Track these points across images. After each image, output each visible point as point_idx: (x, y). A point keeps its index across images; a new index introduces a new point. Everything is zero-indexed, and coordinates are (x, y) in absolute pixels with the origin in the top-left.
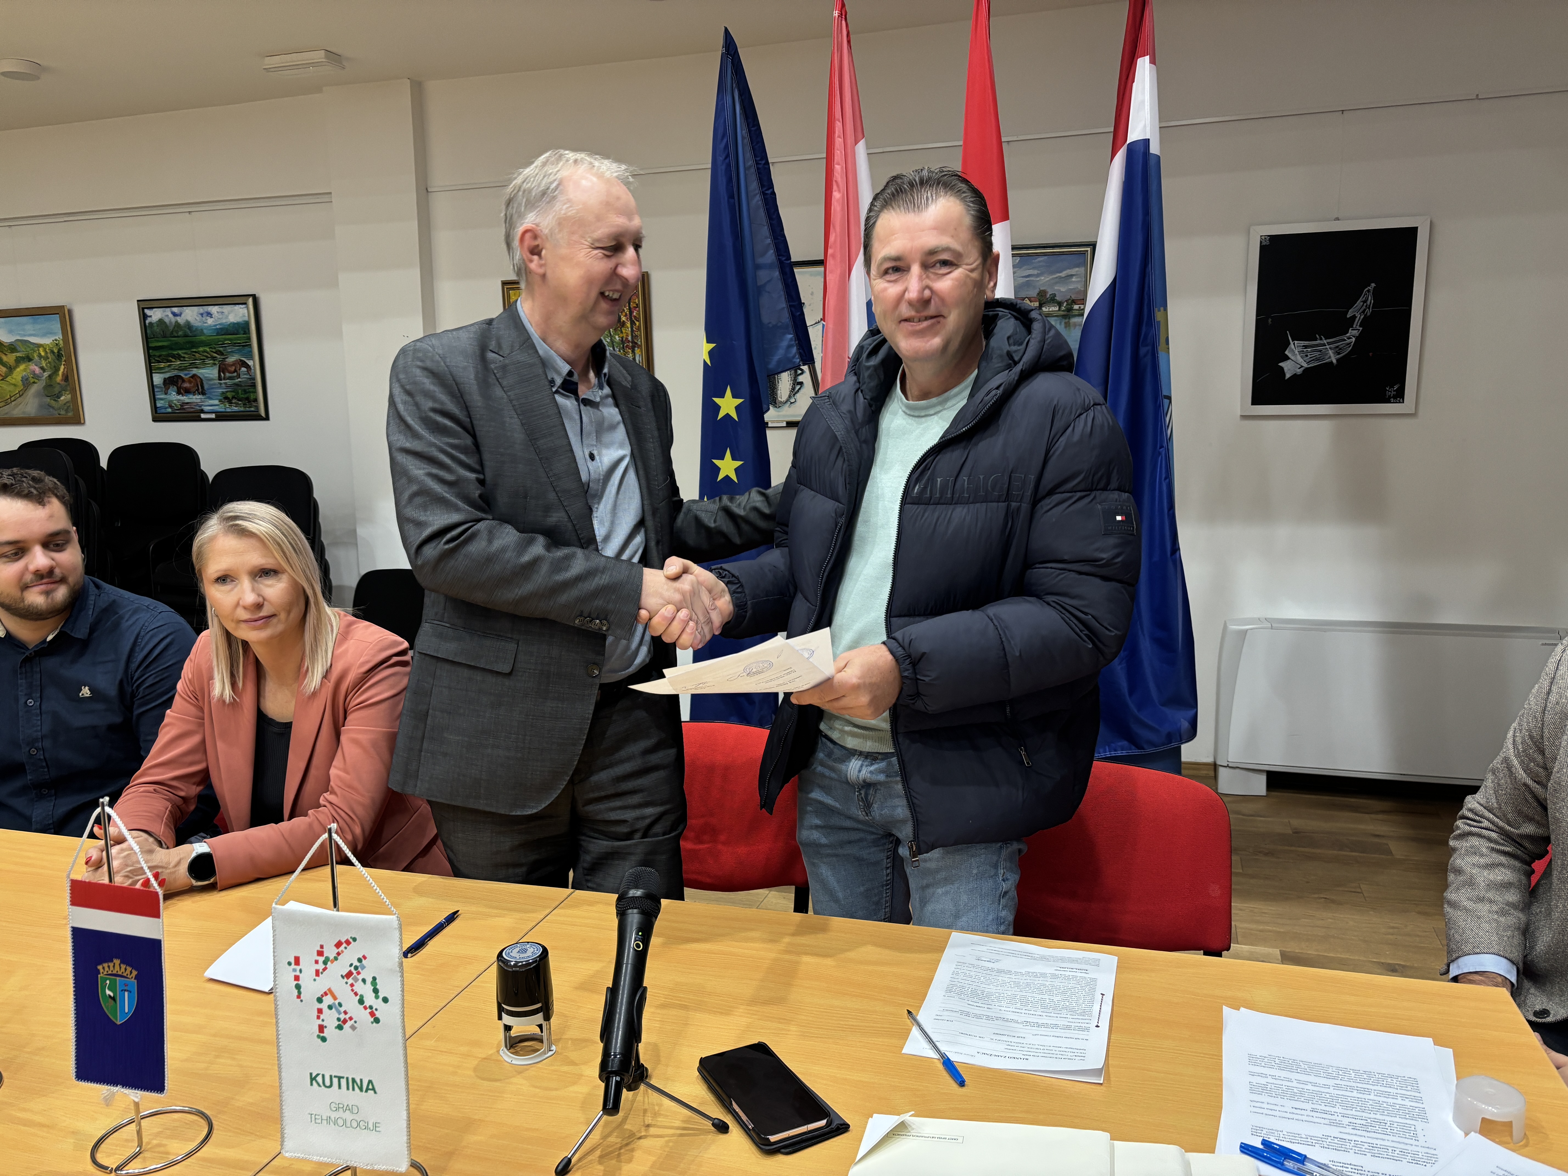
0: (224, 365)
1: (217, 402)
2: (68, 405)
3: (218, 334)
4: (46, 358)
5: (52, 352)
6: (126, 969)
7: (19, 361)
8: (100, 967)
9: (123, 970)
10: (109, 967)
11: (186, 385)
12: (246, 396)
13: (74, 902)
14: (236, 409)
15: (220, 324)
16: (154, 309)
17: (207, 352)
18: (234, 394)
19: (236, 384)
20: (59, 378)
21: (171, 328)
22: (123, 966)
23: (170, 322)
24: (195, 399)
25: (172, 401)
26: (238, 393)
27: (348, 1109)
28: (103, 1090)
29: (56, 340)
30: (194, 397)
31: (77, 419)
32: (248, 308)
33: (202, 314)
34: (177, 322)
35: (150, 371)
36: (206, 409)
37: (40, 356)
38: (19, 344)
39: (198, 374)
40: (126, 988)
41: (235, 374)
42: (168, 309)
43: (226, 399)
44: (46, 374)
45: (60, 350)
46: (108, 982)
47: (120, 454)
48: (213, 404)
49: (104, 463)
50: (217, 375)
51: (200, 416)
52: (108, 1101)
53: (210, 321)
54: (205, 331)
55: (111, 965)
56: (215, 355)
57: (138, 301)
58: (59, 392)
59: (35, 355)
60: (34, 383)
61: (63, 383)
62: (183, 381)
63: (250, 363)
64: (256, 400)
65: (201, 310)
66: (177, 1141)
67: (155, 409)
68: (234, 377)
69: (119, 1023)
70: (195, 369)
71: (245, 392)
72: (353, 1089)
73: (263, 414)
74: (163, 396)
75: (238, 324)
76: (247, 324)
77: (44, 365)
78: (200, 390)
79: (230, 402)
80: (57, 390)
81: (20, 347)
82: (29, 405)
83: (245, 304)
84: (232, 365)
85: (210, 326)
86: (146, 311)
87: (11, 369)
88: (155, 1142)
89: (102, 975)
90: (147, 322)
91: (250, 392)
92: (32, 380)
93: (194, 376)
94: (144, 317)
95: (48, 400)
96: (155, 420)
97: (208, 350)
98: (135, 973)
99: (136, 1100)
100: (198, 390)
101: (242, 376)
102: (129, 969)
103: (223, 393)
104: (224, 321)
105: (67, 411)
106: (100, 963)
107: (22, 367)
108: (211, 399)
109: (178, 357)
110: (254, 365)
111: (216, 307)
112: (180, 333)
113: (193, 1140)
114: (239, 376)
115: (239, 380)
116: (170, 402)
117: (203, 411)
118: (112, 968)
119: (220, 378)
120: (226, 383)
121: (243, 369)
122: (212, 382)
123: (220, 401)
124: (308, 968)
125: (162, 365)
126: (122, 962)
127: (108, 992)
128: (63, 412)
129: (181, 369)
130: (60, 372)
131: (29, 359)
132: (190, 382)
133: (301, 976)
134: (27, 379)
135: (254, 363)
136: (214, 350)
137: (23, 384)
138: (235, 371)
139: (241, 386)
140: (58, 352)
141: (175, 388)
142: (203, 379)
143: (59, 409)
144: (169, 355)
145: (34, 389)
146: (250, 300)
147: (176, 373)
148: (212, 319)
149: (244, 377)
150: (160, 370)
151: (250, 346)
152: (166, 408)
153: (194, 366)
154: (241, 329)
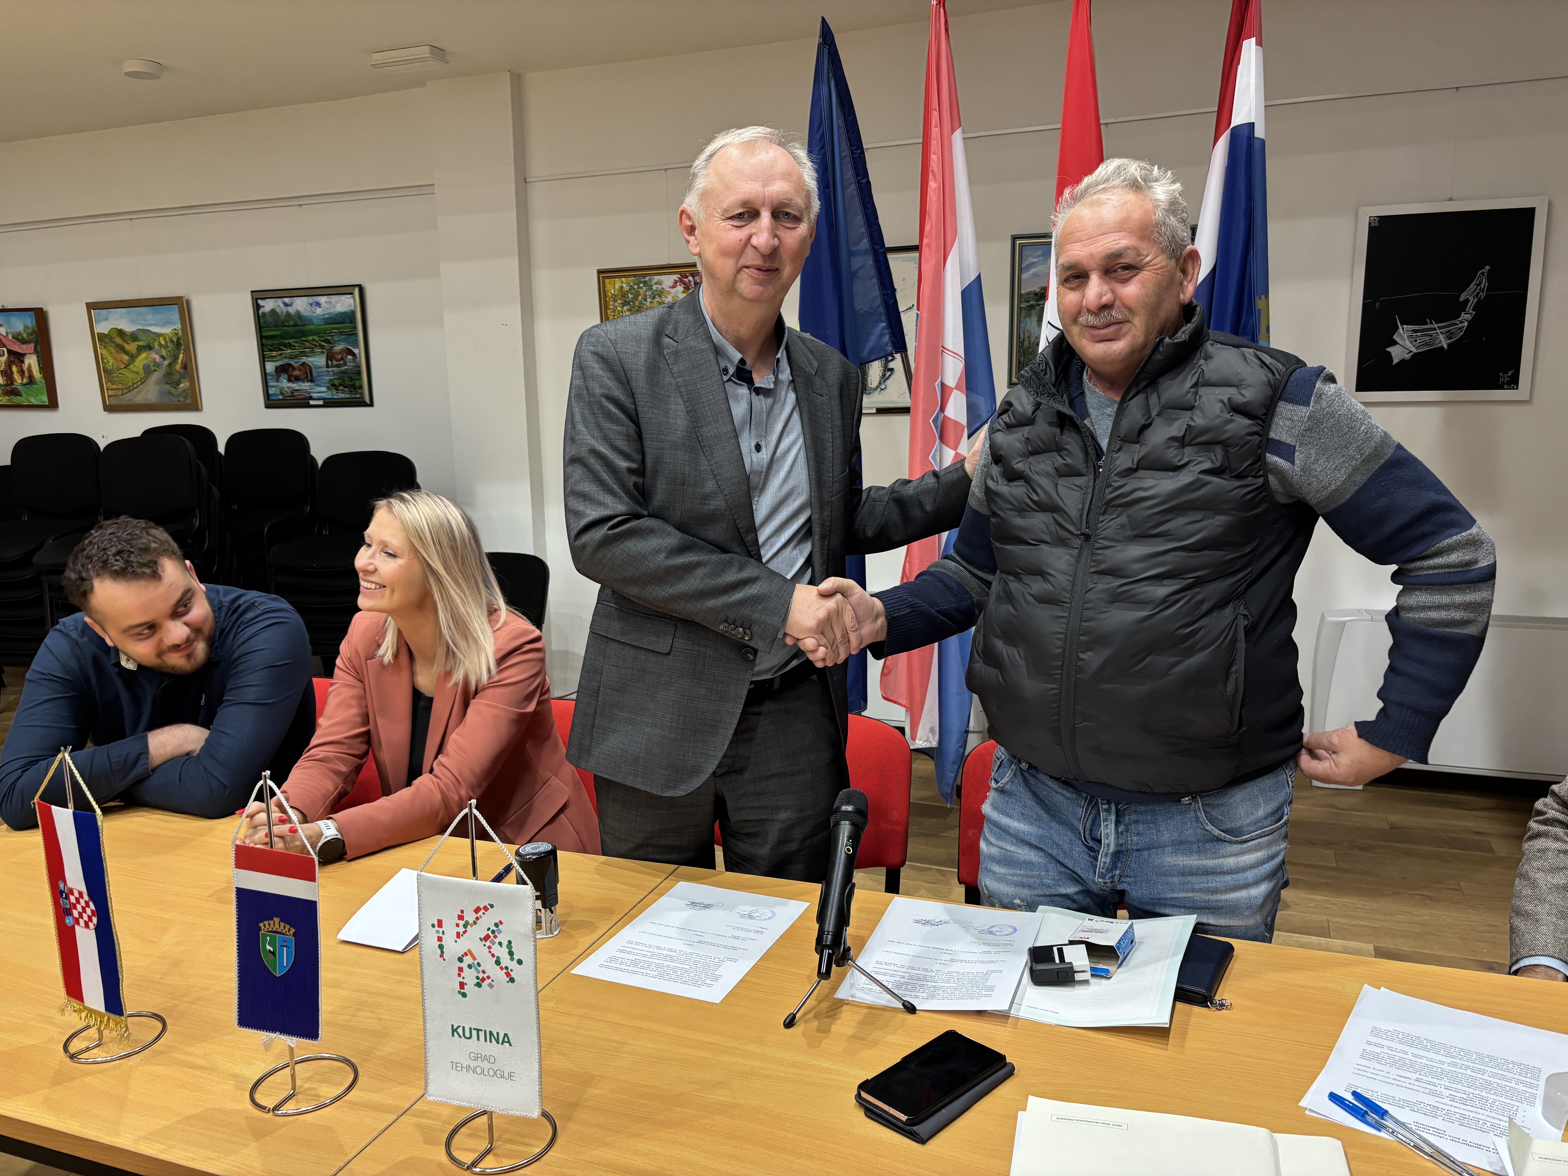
0: (332, 353)
1: (324, 389)
2: (187, 392)
3: (326, 323)
4: (166, 347)
5: (172, 341)
6: (284, 927)
7: (140, 349)
8: (261, 925)
9: (282, 927)
10: (269, 924)
11: (296, 373)
12: (352, 383)
13: (239, 865)
14: (342, 396)
15: (328, 314)
16: (267, 300)
17: (316, 341)
18: (340, 381)
19: (343, 372)
20: (178, 367)
21: (282, 318)
22: (282, 924)
23: (282, 312)
24: (305, 386)
25: (283, 388)
26: (344, 380)
27: (485, 1058)
28: (263, 1036)
29: (175, 329)
30: (303, 384)
31: (195, 406)
32: (354, 298)
33: (311, 304)
34: (288, 312)
35: (263, 359)
36: (315, 395)
37: (160, 345)
38: (141, 333)
39: (309, 363)
40: (285, 944)
41: (342, 362)
42: (280, 300)
43: (333, 386)
44: (166, 363)
45: (179, 339)
46: (268, 938)
47: (236, 440)
48: (321, 391)
49: (221, 449)
50: (325, 363)
51: (308, 403)
52: (267, 1046)
53: (319, 311)
54: (314, 321)
55: (271, 922)
56: (323, 344)
57: (252, 292)
58: (179, 380)
59: (156, 344)
60: (155, 370)
61: (182, 371)
62: (294, 369)
63: (356, 351)
64: (361, 387)
65: (311, 300)
66: (326, 1085)
67: (267, 396)
68: (340, 364)
69: (278, 975)
70: (304, 358)
71: (351, 379)
72: (491, 1041)
73: (368, 401)
74: (275, 384)
75: (345, 313)
76: (353, 313)
77: (164, 354)
78: (309, 378)
79: (337, 389)
80: (176, 377)
81: (141, 336)
82: (151, 392)
83: (352, 294)
84: (340, 353)
85: (319, 316)
86: (260, 302)
87: (133, 357)
88: (307, 1086)
89: (263, 932)
90: (260, 312)
91: (355, 379)
92: (153, 369)
93: (304, 364)
94: (257, 307)
95: (168, 387)
96: (268, 406)
97: (316, 338)
98: (293, 930)
99: (293, 1046)
100: (307, 377)
101: (348, 364)
102: (288, 927)
103: (331, 380)
104: (332, 311)
105: (185, 398)
106: (262, 921)
107: (143, 355)
108: (319, 386)
109: (290, 346)
110: (360, 353)
111: (325, 297)
112: (291, 323)
113: (341, 1085)
114: (345, 364)
115: (346, 367)
116: (282, 389)
117: (311, 398)
118: (272, 926)
119: (328, 367)
120: (333, 371)
121: (350, 357)
122: (321, 370)
123: (328, 388)
124: (450, 931)
125: (274, 353)
126: (281, 920)
127: (268, 947)
128: (182, 399)
129: (291, 358)
130: (180, 361)
131: (150, 348)
132: (300, 370)
133: (444, 937)
134: (148, 367)
135: (360, 351)
136: (322, 339)
137: (145, 372)
138: (342, 359)
139: (347, 373)
140: (177, 341)
141: (286, 376)
142: (312, 367)
143: (179, 395)
144: (280, 344)
145: (155, 376)
146: (356, 291)
147: (287, 361)
148: (321, 309)
149: (350, 365)
150: (272, 359)
151: (356, 334)
152: (277, 396)
153: (303, 354)
154: (348, 318)
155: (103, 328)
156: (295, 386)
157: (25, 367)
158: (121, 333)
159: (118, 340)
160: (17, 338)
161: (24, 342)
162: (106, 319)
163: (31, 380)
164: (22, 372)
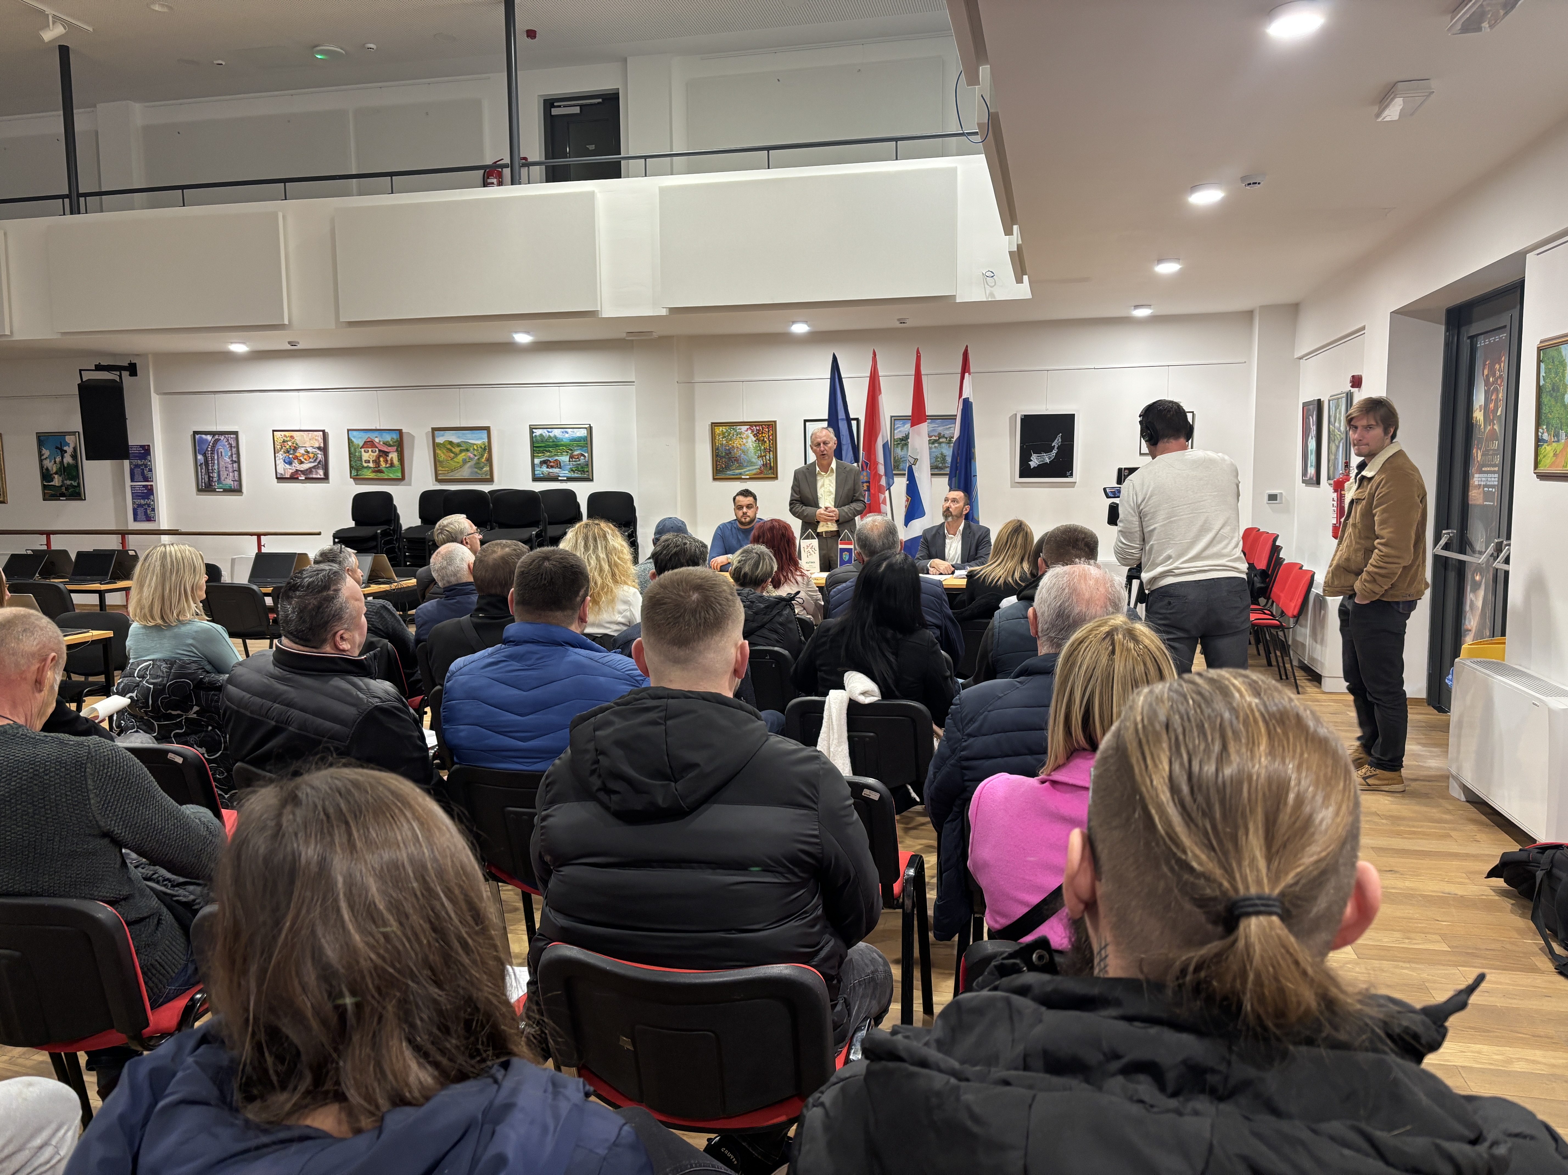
0: (572, 455)
1: (567, 472)
2: (486, 473)
3: (569, 442)
4: (476, 450)
5: (480, 448)
7: (461, 451)
11: (552, 464)
12: (583, 470)
14: (578, 475)
15: (570, 437)
16: (540, 430)
17: (564, 450)
18: (576, 468)
19: (578, 464)
20: (483, 460)
21: (543, 439)
23: (545, 436)
24: (556, 471)
25: (542, 471)
26: (578, 469)
29: (483, 442)
31: (489, 481)
32: (587, 431)
33: (562, 432)
34: (548, 435)
35: (533, 457)
36: (565, 475)
37: (473, 449)
38: (463, 443)
39: (559, 460)
42: (544, 430)
43: (573, 471)
44: (476, 458)
45: (484, 446)
50: (568, 460)
53: (567, 435)
54: (563, 440)
56: (568, 451)
57: (530, 426)
58: (482, 467)
59: (471, 449)
61: (484, 462)
62: (550, 462)
63: (586, 455)
64: (587, 472)
65: (562, 430)
67: (534, 475)
68: (577, 461)
70: (558, 457)
71: (583, 468)
73: (591, 478)
74: (539, 469)
75: (580, 437)
76: (586, 437)
77: (475, 454)
78: (559, 467)
79: (574, 473)
80: (479, 466)
81: (464, 445)
82: (462, 473)
83: (584, 428)
84: (577, 455)
85: (566, 438)
86: (534, 430)
87: (456, 455)
90: (533, 435)
91: (586, 468)
92: (468, 461)
93: (556, 460)
94: (532, 432)
95: (474, 472)
96: (533, 480)
97: (564, 448)
100: (557, 466)
103: (571, 469)
104: (573, 436)
105: (484, 477)
107: (463, 454)
108: (565, 471)
109: (549, 451)
110: (588, 456)
111: (571, 430)
112: (551, 441)
114: (579, 460)
115: (579, 462)
117: (559, 476)
119: (570, 462)
120: (574, 464)
121: (582, 457)
122: (565, 463)
123: (569, 472)
125: (540, 455)
128: (482, 477)
129: (549, 457)
130: (484, 457)
131: (467, 450)
132: (554, 463)
134: (465, 460)
136: (567, 449)
137: (463, 462)
138: (578, 458)
139: (580, 465)
140: (483, 448)
141: (545, 465)
142: (561, 461)
143: (483, 474)
144: (542, 450)
145: (469, 464)
146: (588, 427)
147: (545, 458)
149: (582, 461)
150: (538, 457)
151: (586, 447)
152: (541, 475)
153: (555, 455)
154: (584, 439)
155: (439, 440)
156: (551, 470)
157: (389, 459)
158: (451, 443)
159: (449, 446)
160: (386, 444)
161: (390, 446)
162: (443, 436)
163: (392, 465)
164: (386, 461)
